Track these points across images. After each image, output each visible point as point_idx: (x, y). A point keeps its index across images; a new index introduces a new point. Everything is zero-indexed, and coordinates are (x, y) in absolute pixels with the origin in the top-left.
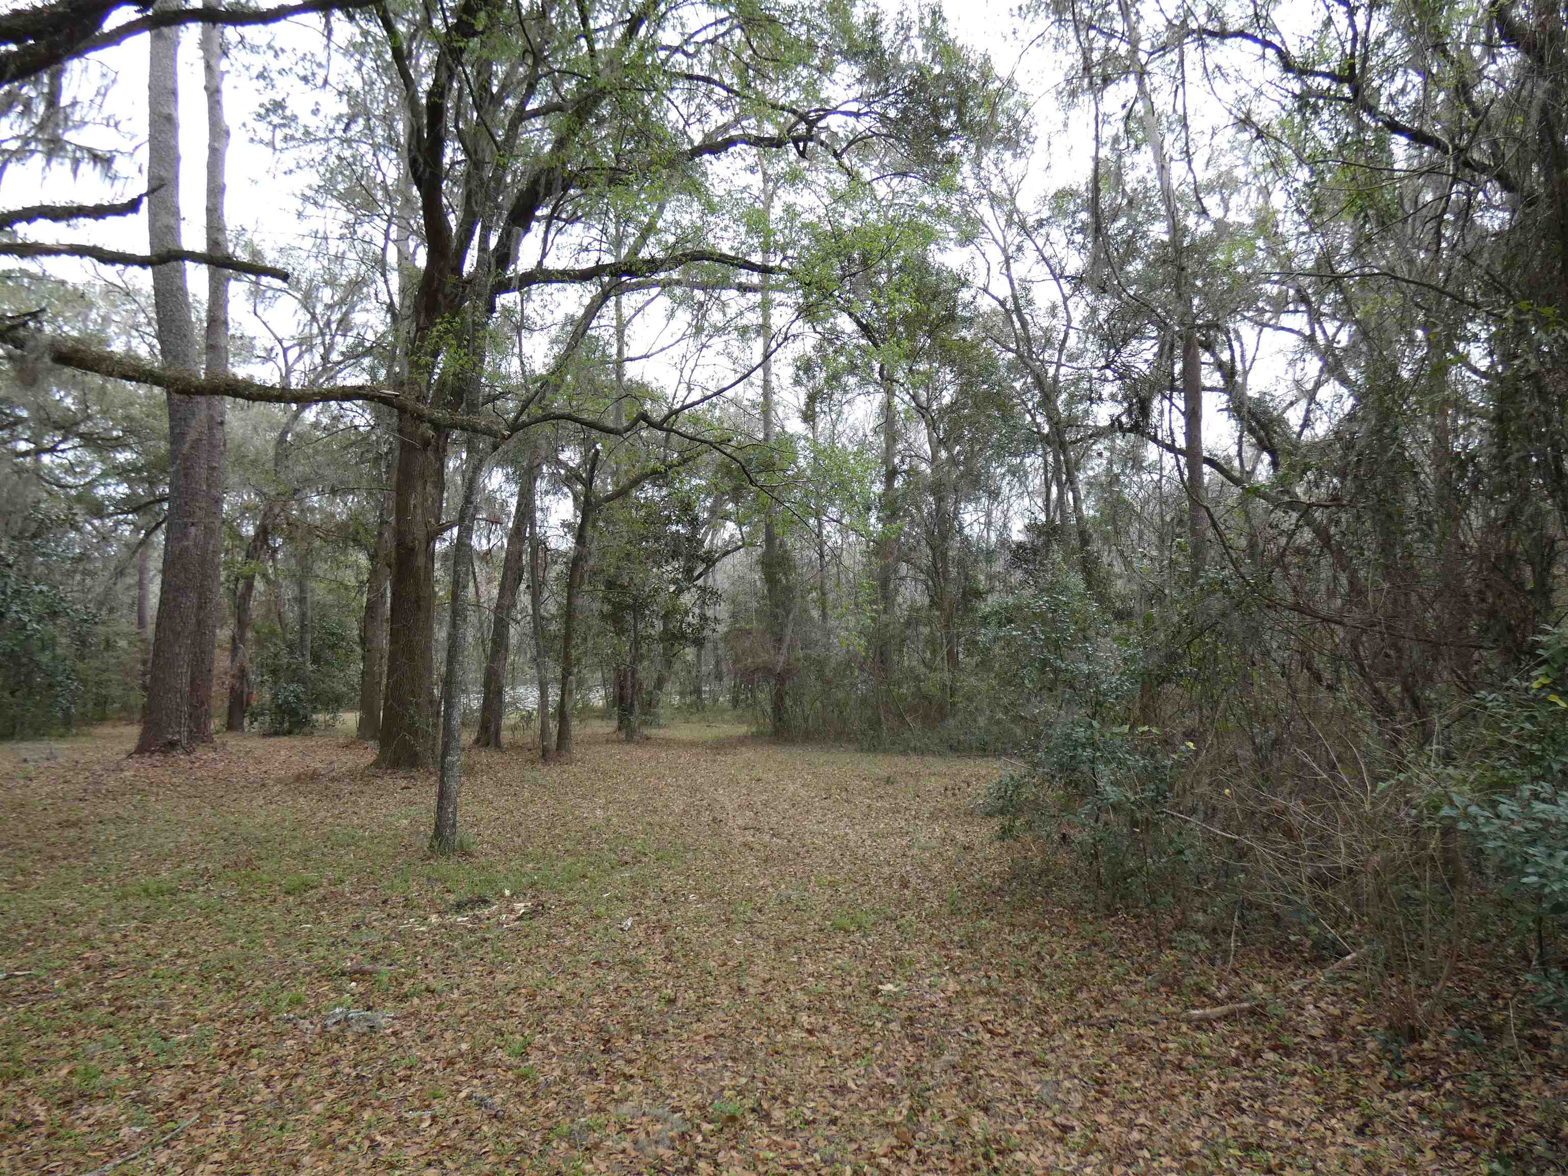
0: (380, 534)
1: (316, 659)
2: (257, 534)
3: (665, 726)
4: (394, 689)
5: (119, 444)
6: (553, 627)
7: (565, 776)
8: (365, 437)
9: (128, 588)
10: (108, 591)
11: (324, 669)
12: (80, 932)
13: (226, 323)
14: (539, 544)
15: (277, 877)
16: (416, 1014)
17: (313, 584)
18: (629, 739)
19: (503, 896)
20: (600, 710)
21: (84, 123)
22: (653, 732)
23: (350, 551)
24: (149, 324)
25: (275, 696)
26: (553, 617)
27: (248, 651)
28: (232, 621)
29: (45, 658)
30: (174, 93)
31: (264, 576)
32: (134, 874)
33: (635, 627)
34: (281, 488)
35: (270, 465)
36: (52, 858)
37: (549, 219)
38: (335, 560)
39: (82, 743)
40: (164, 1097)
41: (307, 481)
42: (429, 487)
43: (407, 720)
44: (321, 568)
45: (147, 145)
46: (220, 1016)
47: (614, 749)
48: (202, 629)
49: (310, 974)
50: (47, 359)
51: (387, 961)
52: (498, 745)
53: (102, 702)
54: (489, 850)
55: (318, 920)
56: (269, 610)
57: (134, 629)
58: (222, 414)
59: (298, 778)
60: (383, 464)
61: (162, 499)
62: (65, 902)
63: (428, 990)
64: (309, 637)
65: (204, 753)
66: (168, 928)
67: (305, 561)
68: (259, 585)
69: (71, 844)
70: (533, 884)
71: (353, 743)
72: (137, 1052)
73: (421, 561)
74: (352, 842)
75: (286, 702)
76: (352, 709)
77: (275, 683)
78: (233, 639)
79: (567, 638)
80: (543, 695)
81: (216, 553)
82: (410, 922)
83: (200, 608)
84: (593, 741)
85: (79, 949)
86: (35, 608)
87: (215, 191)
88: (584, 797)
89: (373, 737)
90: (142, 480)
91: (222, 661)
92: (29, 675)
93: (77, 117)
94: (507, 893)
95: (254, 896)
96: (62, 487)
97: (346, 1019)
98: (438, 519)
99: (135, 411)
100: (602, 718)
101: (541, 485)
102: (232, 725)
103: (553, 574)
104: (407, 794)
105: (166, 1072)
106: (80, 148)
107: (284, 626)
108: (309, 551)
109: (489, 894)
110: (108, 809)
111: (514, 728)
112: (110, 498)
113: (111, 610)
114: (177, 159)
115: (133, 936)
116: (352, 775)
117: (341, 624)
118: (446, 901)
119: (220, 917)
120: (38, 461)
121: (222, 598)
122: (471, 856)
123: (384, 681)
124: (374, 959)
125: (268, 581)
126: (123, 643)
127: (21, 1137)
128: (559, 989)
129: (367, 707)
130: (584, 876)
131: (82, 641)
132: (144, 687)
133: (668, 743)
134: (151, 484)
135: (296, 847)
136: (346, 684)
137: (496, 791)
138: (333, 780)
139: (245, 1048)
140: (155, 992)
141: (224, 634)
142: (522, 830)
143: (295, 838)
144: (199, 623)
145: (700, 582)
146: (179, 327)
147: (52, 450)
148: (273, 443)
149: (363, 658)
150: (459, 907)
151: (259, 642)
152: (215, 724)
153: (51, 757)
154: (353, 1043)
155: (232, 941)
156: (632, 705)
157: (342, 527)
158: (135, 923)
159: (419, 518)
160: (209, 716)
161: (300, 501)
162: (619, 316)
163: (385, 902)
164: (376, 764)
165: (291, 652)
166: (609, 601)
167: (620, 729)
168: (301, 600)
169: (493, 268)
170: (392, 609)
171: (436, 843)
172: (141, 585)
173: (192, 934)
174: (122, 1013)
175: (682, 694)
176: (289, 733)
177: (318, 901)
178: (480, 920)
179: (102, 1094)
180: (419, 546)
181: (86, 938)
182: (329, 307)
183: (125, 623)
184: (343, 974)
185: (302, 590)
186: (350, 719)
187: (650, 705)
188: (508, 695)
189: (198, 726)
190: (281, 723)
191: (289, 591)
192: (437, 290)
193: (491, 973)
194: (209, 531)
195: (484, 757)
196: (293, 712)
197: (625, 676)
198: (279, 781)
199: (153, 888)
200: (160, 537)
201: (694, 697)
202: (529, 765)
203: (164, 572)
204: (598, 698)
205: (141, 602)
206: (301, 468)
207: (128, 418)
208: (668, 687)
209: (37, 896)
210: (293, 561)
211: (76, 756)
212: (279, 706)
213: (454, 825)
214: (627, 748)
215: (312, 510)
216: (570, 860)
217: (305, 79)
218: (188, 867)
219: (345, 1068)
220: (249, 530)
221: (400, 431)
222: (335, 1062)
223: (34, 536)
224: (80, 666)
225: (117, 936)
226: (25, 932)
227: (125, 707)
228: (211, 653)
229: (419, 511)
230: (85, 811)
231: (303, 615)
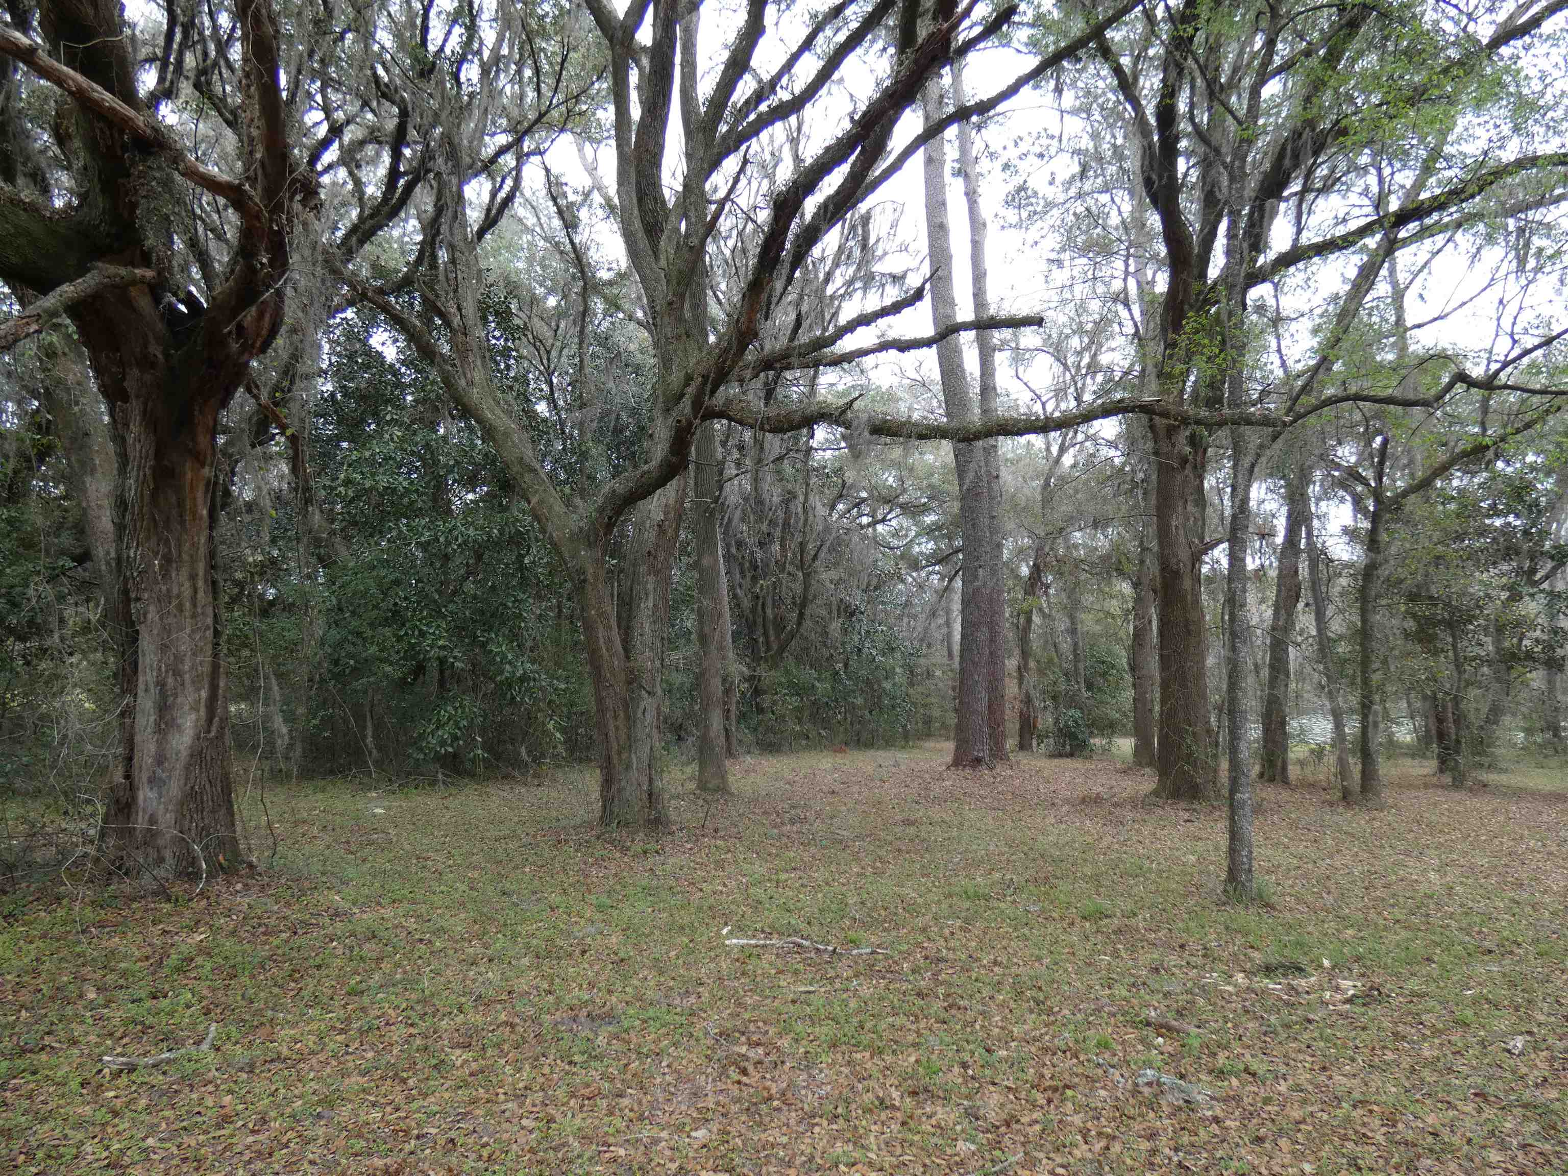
0: (1142, 562)
1: (1090, 686)
2: (1032, 574)
3: (1506, 771)
4: (1168, 717)
5: (925, 509)
6: (1342, 648)
7: (1377, 824)
8: (1121, 470)
9: (939, 626)
10: (926, 629)
11: (1098, 696)
12: (920, 922)
13: (995, 388)
14: (1318, 556)
15: (1073, 900)
16: (1238, 1099)
17: (1083, 616)
18: (1458, 783)
19: (1321, 966)
20: (1408, 746)
21: (885, 254)
22: (1492, 778)
23: (1114, 581)
24: (940, 407)
25: (1057, 722)
26: (1341, 637)
27: (1032, 679)
28: (1017, 652)
29: (887, 685)
30: (944, 204)
31: (1041, 609)
32: (957, 875)
33: (1454, 646)
34: (1050, 528)
35: (1038, 509)
36: (899, 850)
37: (1302, 195)
38: (1100, 590)
39: (916, 754)
40: (992, 1116)
41: (1070, 520)
42: (1190, 508)
43: (1185, 750)
44: (1088, 599)
45: (928, 258)
46: (1035, 1039)
47: (1438, 796)
48: (994, 658)
49: (1114, 1015)
50: (866, 434)
51: (1195, 1022)
52: (1285, 782)
53: (928, 721)
54: (1293, 905)
55: (1116, 954)
56: (1046, 642)
57: (945, 661)
58: (998, 469)
59: (1083, 801)
60: (1140, 492)
61: (957, 551)
62: (909, 892)
63: (1247, 1070)
64: (1081, 666)
65: (1002, 770)
66: (985, 933)
67: (1073, 592)
68: (1036, 619)
69: (911, 840)
70: (1358, 959)
71: (1130, 769)
72: (966, 1057)
73: (1187, 584)
74: (1139, 873)
75: (1066, 726)
76: (1125, 735)
77: (1056, 708)
78: (1019, 668)
79: (1365, 664)
80: (1339, 726)
81: (1001, 592)
82: (1212, 978)
83: (991, 641)
84: (1405, 784)
85: (921, 938)
86: (880, 645)
87: (979, 277)
88: (1407, 853)
89: (1149, 764)
90: (944, 536)
91: (1011, 688)
92: (879, 697)
93: (879, 252)
94: (1326, 963)
95: (1054, 915)
96: (891, 549)
97: (1159, 1084)
98: (1202, 539)
99: (936, 479)
100: (1413, 756)
101: (1314, 490)
102: (1023, 746)
103: (1338, 589)
104: (1191, 827)
105: (992, 1088)
106: (883, 275)
107: (1060, 656)
108: (1077, 584)
109: (1304, 961)
110: (936, 813)
111: (1302, 763)
112: (922, 553)
113: (929, 646)
114: (951, 257)
115: (959, 934)
116: (1136, 803)
117: (1109, 652)
118: (1251, 959)
119: (1026, 931)
120: (875, 530)
121: (1009, 634)
122: (1274, 908)
123: (1157, 708)
124: (1179, 1013)
125: (1044, 616)
126: (938, 673)
127: (883, 1116)
128: (1430, 1120)
129: (1141, 734)
130: (1429, 960)
131: (911, 670)
132: (956, 710)
133: (1518, 794)
134: (950, 539)
135: (1088, 870)
136: (1119, 710)
137: (1291, 835)
138: (1115, 805)
139: (1060, 1084)
140: (978, 995)
141: (1011, 664)
142: (1331, 884)
143: (1085, 860)
144: (991, 653)
145: (1545, 586)
146: (960, 399)
147: (883, 520)
148: (1039, 489)
149: (1134, 685)
150: (1269, 970)
151: (1041, 672)
152: (1011, 743)
153: (897, 765)
154: (1169, 1117)
155: (1039, 959)
156: (1458, 742)
157: (1105, 558)
158: (959, 923)
159: (1182, 539)
160: (1004, 736)
161: (1066, 540)
162: (1395, 284)
163: (1182, 946)
164: (1156, 793)
165: (1068, 680)
166: (1414, 616)
167: (1441, 771)
168: (1073, 631)
169: (1246, 252)
170: (1161, 634)
171: (1230, 889)
172: (948, 624)
173: (1004, 943)
174: (953, 1012)
175: (1529, 731)
176: (1071, 755)
177: (1115, 933)
178: (1298, 993)
179: (941, 1094)
180: (1185, 569)
181: (924, 930)
182: (1079, 353)
183: (939, 656)
184: (1148, 1024)
185: (1073, 623)
186: (1125, 745)
187: (1481, 745)
188: (1293, 725)
189: (997, 743)
190: (1064, 746)
191: (1062, 624)
192: (1182, 302)
193: (1324, 1069)
194: (994, 572)
195: (1270, 793)
196: (1073, 736)
197: (1445, 707)
198: (1067, 801)
199: (971, 891)
200: (958, 583)
201: (1549, 735)
202: (1328, 809)
203: (963, 611)
204: (1404, 733)
205: (949, 635)
206: (1066, 508)
207: (930, 486)
208: (1507, 719)
209: (890, 883)
210: (1063, 595)
211: (913, 765)
212: (1060, 730)
213: (1250, 871)
214: (1457, 796)
215: (1076, 546)
216: (1404, 934)
217: (1041, 156)
218: (997, 876)
219: (1164, 1144)
220: (1025, 571)
221: (1156, 453)
222: (1152, 1136)
223: (875, 589)
224: (911, 691)
225: (947, 931)
226: (883, 913)
227: (944, 726)
228: (1002, 680)
229: (1181, 532)
230: (920, 813)
231: (1076, 645)
